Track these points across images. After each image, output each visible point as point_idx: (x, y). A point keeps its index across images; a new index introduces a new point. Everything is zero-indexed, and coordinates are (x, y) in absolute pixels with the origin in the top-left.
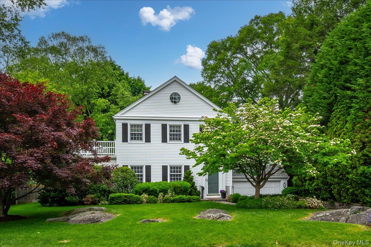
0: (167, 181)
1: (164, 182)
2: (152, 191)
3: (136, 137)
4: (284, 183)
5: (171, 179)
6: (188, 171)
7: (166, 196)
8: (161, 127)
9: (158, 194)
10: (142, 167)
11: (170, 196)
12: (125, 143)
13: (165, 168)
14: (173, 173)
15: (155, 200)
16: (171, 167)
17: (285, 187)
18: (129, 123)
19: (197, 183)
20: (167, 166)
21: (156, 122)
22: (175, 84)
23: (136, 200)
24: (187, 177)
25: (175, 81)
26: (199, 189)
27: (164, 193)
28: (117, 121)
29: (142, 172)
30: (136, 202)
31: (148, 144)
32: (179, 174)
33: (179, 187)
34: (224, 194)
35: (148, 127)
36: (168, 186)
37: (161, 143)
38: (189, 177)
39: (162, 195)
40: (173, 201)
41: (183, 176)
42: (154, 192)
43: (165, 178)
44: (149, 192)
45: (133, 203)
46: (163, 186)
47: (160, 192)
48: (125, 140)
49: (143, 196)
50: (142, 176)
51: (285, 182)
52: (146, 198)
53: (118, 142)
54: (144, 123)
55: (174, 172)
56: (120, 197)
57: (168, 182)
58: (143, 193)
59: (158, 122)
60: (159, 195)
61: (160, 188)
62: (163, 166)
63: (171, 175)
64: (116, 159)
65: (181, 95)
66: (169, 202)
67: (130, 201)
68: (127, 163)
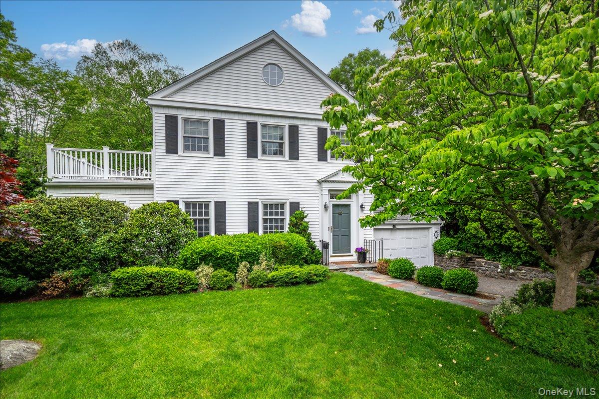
0: (258, 232)
1: (252, 234)
2: (223, 257)
3: (196, 144)
4: (436, 232)
5: (265, 228)
6: (297, 212)
7: (256, 268)
8: (246, 128)
9: (238, 263)
10: (207, 205)
11: (264, 269)
12: (172, 157)
13: (252, 207)
14: (269, 217)
15: (227, 281)
16: (265, 206)
17: (436, 238)
18: (181, 115)
19: (315, 234)
20: (257, 203)
21: (236, 117)
22: (274, 47)
23: (180, 284)
24: (296, 224)
25: (272, 41)
26: (319, 246)
27: (249, 262)
28: (154, 110)
29: (207, 214)
30: (179, 288)
31: (219, 159)
32: (280, 219)
33: (284, 247)
34: (362, 255)
35: (219, 126)
36: (259, 244)
37: (246, 158)
38: (299, 225)
39: (245, 266)
40: (271, 283)
41: (287, 221)
42: (227, 260)
43: (253, 226)
44: (217, 259)
45: (171, 292)
46: (248, 246)
47: (242, 258)
48: (171, 148)
49: (200, 270)
50: (207, 221)
51: (436, 230)
52: (207, 275)
53: (157, 154)
54: (211, 117)
55: (271, 214)
56: (135, 278)
57: (260, 234)
58: (200, 263)
59: (240, 117)
60: (238, 266)
61: (241, 251)
62: (249, 203)
63: (265, 221)
64: (153, 188)
65: (285, 69)
66: (262, 286)
67: (162, 287)
68: (177, 196)
